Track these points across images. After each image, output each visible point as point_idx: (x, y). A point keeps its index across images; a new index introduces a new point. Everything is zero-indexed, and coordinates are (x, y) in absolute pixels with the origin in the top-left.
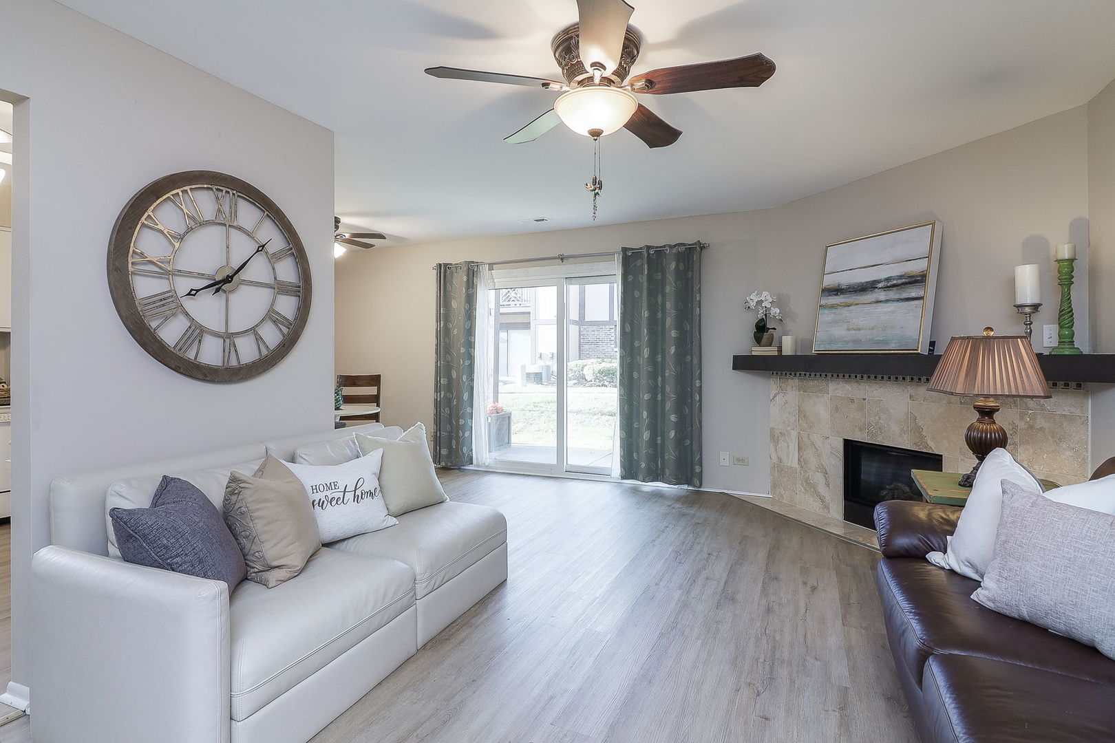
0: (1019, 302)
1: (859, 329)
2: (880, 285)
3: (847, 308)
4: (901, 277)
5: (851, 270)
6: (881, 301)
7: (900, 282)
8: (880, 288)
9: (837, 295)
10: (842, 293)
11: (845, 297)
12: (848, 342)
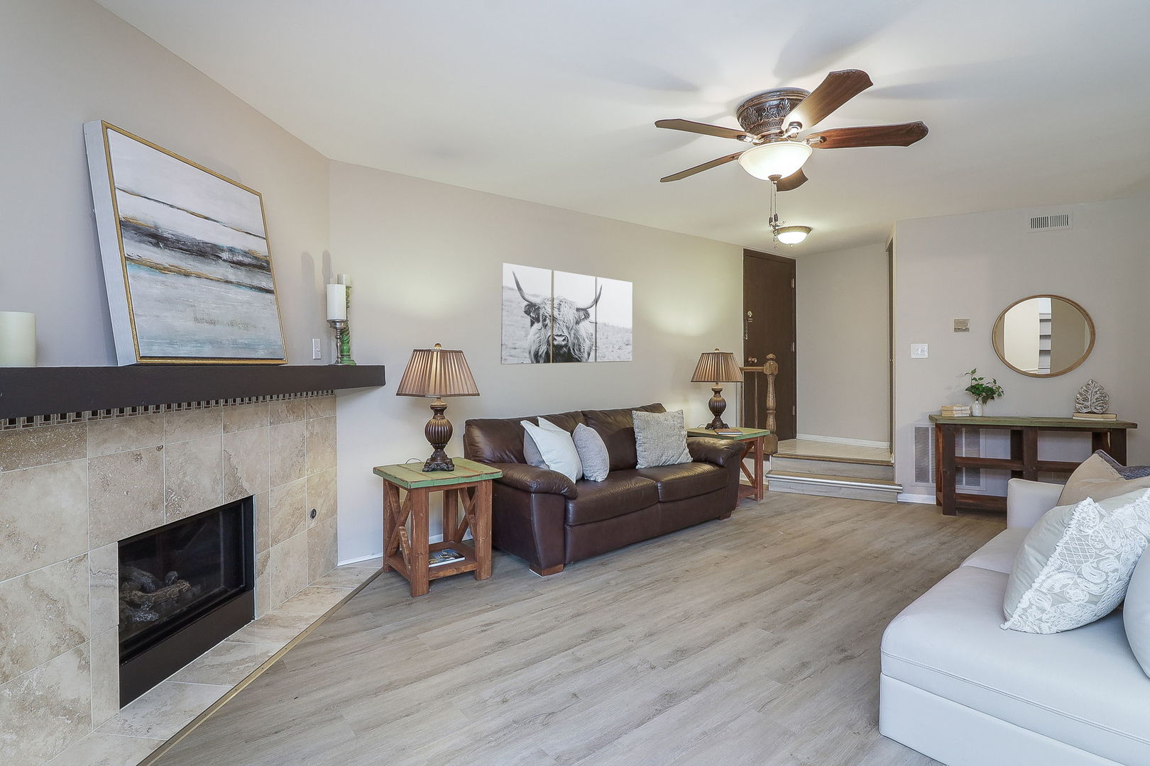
0: (331, 317)
1: (213, 322)
2: (225, 255)
3: (183, 279)
4: (246, 254)
5: (171, 206)
6: (231, 283)
7: (247, 260)
8: (224, 260)
9: (157, 245)
10: (166, 246)
11: (174, 257)
12: (202, 343)
